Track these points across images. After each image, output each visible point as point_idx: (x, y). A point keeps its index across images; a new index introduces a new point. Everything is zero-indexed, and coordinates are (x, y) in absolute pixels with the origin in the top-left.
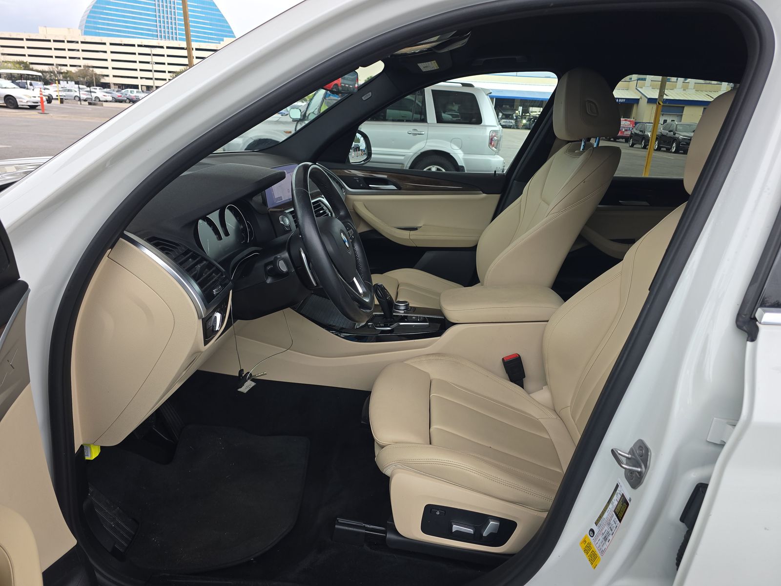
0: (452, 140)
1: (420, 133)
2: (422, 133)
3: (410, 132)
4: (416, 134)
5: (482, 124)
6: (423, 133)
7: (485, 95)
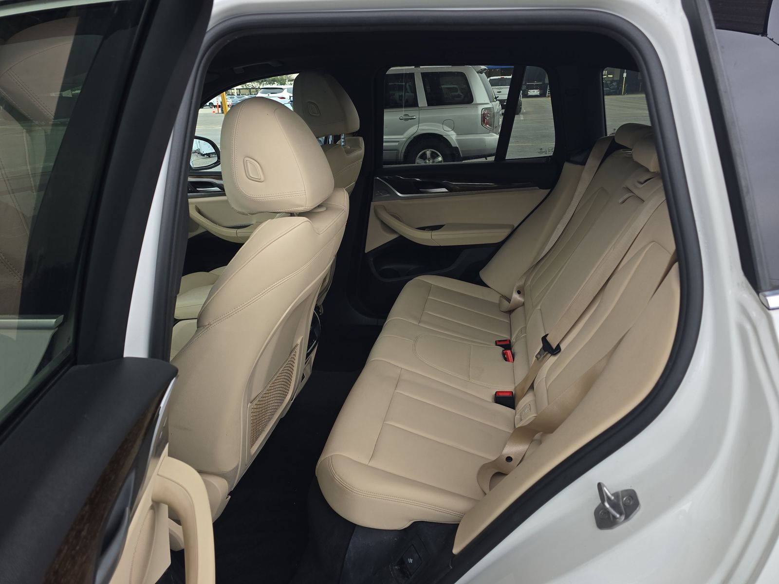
0: (444, 122)
1: (411, 118)
2: (413, 117)
3: (401, 118)
4: (408, 119)
5: (473, 103)
6: (415, 117)
7: (476, 72)
